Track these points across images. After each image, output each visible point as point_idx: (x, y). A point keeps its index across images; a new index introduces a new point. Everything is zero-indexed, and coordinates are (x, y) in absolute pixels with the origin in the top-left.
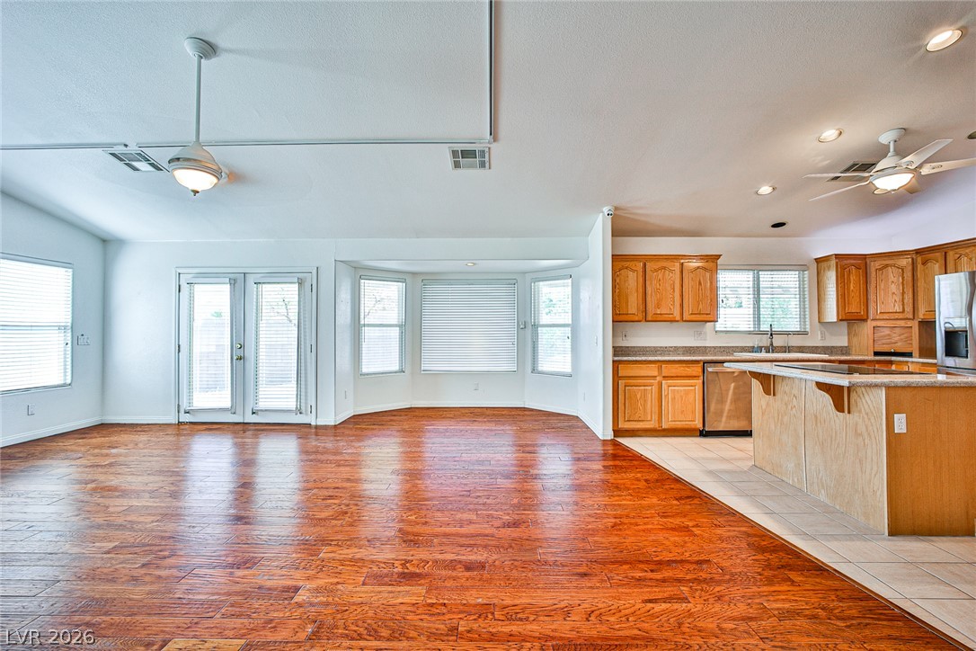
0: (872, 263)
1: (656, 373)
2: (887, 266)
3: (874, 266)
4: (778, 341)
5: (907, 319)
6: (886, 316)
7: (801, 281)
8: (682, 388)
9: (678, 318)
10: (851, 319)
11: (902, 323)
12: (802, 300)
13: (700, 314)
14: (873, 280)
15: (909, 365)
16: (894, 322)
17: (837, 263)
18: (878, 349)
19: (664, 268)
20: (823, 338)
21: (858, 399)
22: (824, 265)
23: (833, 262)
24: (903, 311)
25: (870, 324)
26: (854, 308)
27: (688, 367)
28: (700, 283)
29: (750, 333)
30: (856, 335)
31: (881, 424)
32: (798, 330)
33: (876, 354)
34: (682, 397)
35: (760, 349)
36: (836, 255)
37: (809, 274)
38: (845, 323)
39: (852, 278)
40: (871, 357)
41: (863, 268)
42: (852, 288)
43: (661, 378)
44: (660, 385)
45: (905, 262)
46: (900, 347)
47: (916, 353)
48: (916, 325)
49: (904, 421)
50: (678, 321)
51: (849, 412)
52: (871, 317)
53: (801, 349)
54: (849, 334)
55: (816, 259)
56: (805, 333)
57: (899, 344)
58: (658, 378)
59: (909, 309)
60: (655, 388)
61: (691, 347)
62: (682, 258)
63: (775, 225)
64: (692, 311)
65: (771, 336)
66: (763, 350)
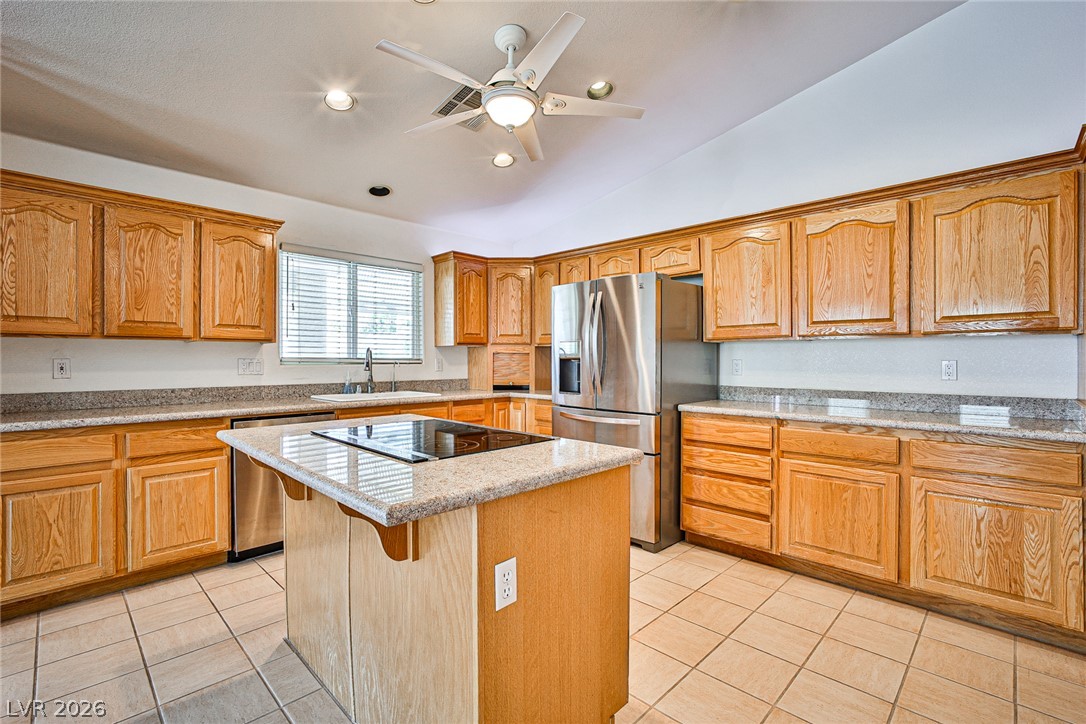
0: (493, 270)
1: (109, 454)
2: (507, 275)
3: (495, 275)
4: (381, 375)
5: (525, 344)
6: (505, 340)
7: (415, 287)
8: (181, 478)
9: (188, 332)
10: (471, 342)
11: (519, 349)
12: (416, 312)
13: (238, 326)
14: (494, 292)
15: (526, 402)
16: (513, 347)
17: (455, 264)
18: (499, 382)
19: (157, 227)
20: (441, 369)
21: (431, 529)
22: (443, 266)
23: (451, 263)
24: (522, 335)
25: (491, 349)
26: (473, 328)
27: (195, 433)
28: (239, 268)
29: (340, 362)
30: (476, 364)
31: (469, 597)
32: (410, 357)
33: (496, 388)
34: (179, 496)
35: (352, 388)
36: (455, 253)
37: (424, 278)
38: (465, 348)
39: (473, 287)
40: (491, 394)
41: (484, 275)
42: (471, 301)
43: (126, 463)
44: (121, 479)
45: (525, 273)
46: (517, 380)
47: (532, 387)
48: (531, 350)
49: (513, 577)
50: (187, 339)
51: (416, 557)
52: (491, 340)
53: (412, 386)
54: (469, 362)
55: (433, 258)
56: (418, 362)
57: (518, 375)
58: (116, 464)
59: (527, 331)
60: (105, 489)
61: (230, 389)
62: (201, 214)
63: (375, 191)
64: (221, 319)
65: (367, 366)
66: (359, 388)
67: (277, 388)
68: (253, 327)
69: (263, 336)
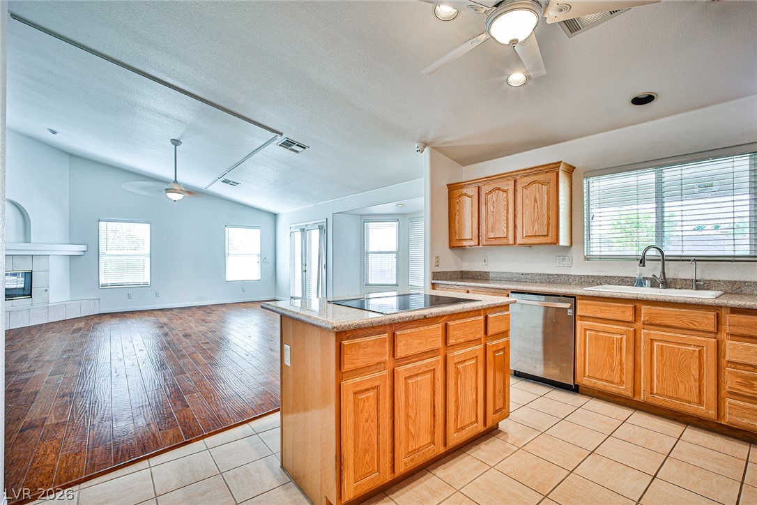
9: (511, 241)
28: (536, 200)
35: (643, 282)
61: (550, 275)
62: (517, 175)
63: (638, 101)
64: (527, 233)
65: (641, 263)
66: (647, 282)
67: (581, 277)
68: (544, 236)
69: (549, 241)
